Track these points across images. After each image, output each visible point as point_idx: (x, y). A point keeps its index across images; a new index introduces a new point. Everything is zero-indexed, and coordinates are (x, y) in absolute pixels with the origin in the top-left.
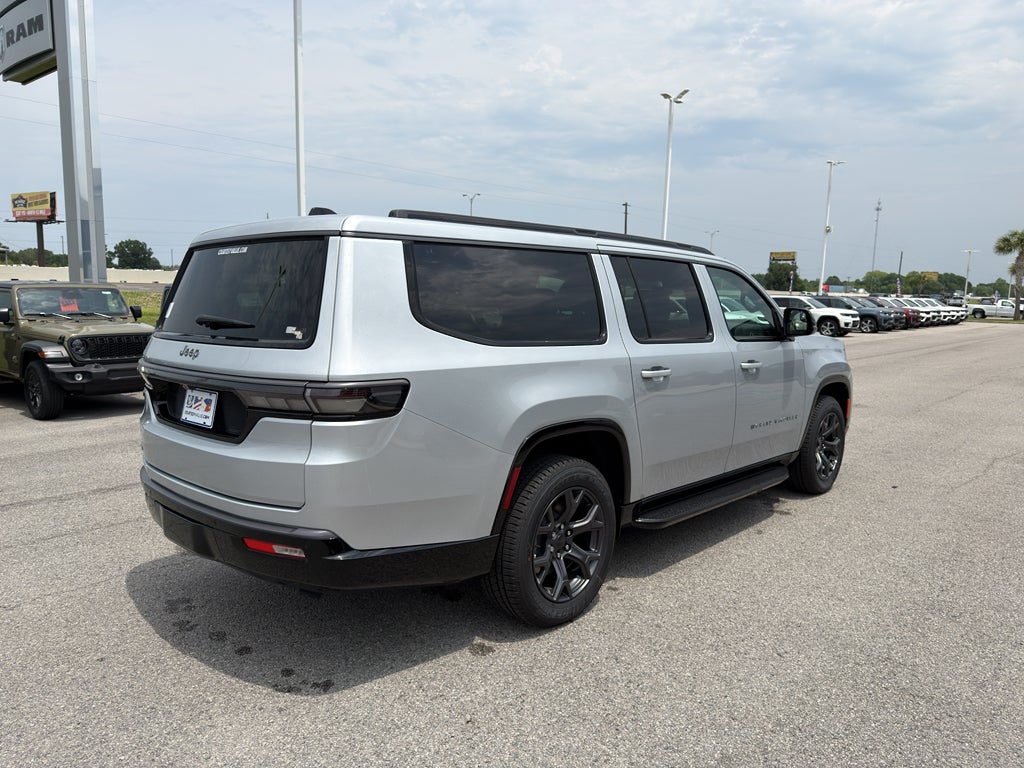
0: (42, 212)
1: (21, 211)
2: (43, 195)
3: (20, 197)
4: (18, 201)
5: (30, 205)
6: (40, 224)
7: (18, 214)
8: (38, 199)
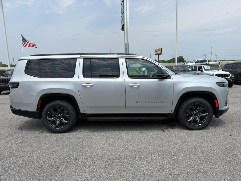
0: (159, 52)
1: (156, 53)
2: (160, 49)
3: (156, 50)
4: (156, 51)
5: (158, 51)
6: (159, 55)
7: (155, 53)
8: (159, 50)
